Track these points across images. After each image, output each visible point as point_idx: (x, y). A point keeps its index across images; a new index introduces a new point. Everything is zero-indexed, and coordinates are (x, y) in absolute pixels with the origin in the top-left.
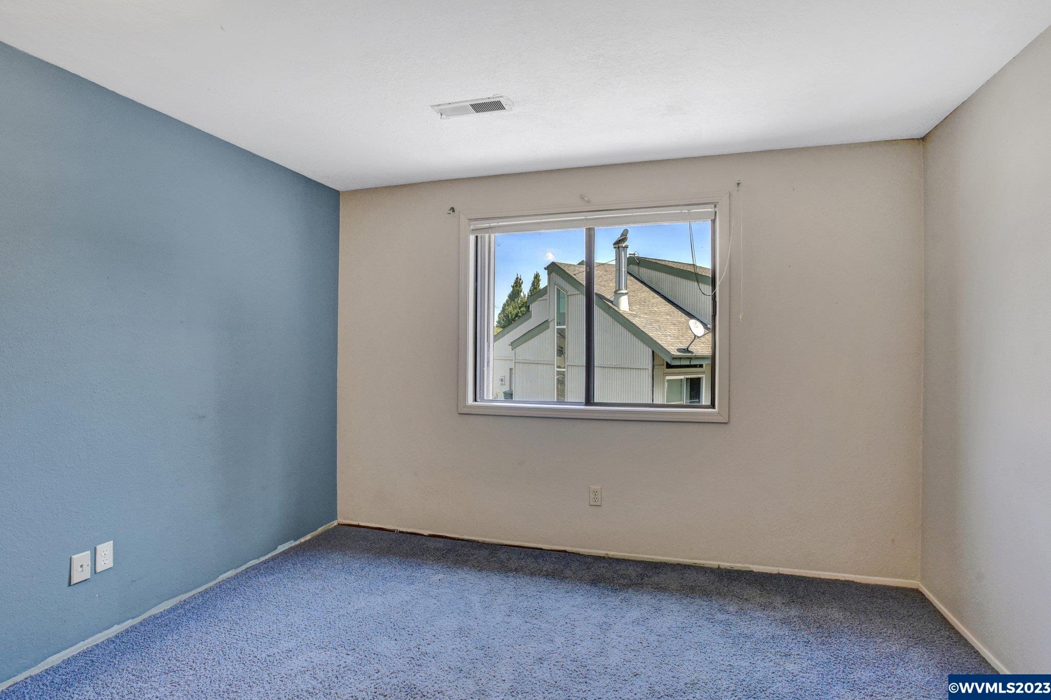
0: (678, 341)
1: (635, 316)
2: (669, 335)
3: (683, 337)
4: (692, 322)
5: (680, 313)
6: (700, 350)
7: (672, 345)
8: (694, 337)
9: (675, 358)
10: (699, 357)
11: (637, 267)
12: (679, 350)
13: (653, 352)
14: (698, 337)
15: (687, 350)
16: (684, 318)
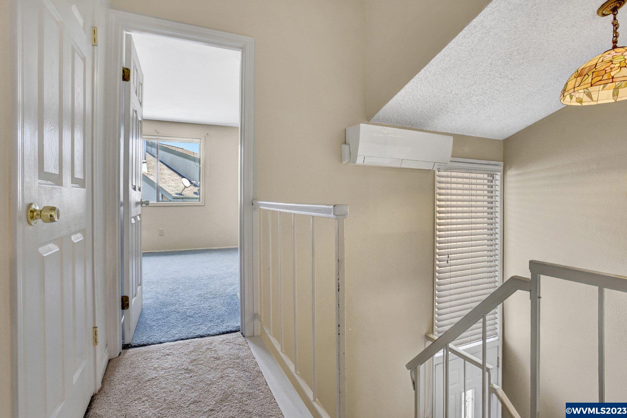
0: (176, 189)
1: (151, 175)
2: (171, 186)
3: (178, 187)
4: (184, 180)
5: (176, 174)
6: (187, 194)
7: (173, 191)
8: (184, 187)
9: (175, 198)
10: (187, 198)
11: (150, 147)
12: (176, 194)
13: (162, 195)
14: (187, 187)
15: (181, 194)
16: (178, 177)
